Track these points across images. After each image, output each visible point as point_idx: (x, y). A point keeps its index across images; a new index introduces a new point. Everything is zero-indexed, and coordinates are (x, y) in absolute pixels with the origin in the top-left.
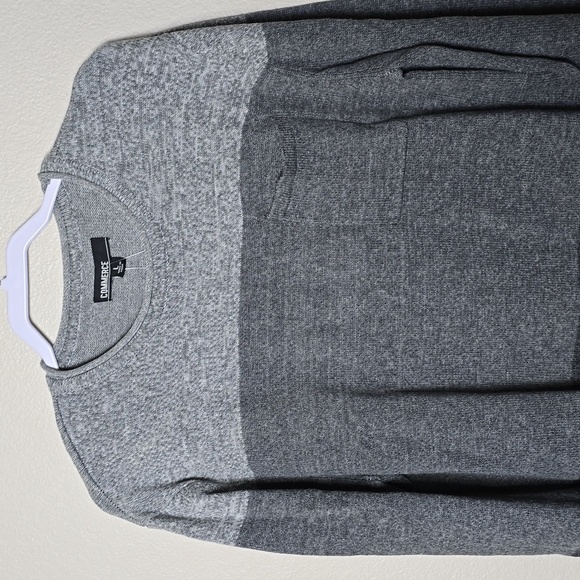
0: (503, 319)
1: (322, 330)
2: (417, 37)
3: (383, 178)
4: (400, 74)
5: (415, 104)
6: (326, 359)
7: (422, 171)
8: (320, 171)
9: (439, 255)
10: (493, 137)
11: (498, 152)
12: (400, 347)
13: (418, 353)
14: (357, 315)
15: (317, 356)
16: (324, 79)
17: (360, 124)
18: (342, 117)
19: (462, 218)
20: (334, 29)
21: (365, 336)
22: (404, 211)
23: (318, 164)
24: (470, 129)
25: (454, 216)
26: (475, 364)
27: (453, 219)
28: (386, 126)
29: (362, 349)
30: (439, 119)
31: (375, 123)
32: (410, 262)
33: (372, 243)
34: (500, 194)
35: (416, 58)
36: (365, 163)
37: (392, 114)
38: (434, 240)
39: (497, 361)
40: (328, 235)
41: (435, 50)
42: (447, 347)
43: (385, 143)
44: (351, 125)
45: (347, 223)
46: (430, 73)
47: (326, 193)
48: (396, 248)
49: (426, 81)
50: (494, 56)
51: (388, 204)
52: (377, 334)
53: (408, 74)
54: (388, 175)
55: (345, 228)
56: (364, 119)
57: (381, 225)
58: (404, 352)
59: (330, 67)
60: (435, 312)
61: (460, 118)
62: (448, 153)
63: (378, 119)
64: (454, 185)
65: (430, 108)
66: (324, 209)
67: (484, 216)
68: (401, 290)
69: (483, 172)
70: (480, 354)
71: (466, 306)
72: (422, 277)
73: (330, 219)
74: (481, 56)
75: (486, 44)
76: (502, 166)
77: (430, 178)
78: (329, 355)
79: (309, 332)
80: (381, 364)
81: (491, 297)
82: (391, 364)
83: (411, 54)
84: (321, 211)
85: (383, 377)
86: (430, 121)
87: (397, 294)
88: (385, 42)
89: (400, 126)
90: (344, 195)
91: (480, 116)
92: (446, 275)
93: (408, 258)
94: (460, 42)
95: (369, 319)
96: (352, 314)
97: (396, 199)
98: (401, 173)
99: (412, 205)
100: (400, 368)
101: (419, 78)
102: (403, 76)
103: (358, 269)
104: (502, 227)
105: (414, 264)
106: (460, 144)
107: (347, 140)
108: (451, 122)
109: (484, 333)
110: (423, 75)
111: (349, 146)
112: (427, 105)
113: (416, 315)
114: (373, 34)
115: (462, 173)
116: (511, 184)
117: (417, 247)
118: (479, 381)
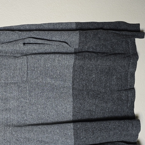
0: (54, 105)
1: (6, 110)
3: (22, 70)
4: (23, 45)
6: (8, 117)
7: (32, 68)
8: (5, 68)
9: (37, 89)
10: (49, 60)
11: (51, 64)
12: (28, 113)
13: (33, 115)
14: (16, 105)
15: (5, 117)
16: (4, 45)
17: (15, 57)
18: (11, 55)
19: (43, 80)
20: (6, 33)
21: (18, 111)
22: (28, 78)
23: (4, 67)
24: (43, 58)
25: (41, 80)
26: (48, 117)
27: (40, 80)
28: (22, 57)
29: (17, 114)
30: (35, 55)
32: (29, 91)
33: (19, 87)
34: (52, 74)
35: (27, 41)
36: (17, 66)
37: (24, 54)
38: (36, 85)
39: (53, 116)
40: (8, 85)
41: (31, 39)
42: (40, 113)
43: (21, 61)
44: (13, 57)
45: (12, 81)
46: (31, 44)
47: (7, 74)
48: (26, 88)
50: (46, 41)
51: (23, 76)
52: (21, 110)
53: (25, 45)
54: (23, 69)
55: (12, 83)
56: (17, 55)
57: (22, 82)
58: (29, 114)
60: (36, 104)
61: (41, 55)
62: (38, 64)
63: (20, 55)
64: (41, 72)
66: (6, 78)
67: (48, 79)
68: (27, 98)
69: (48, 69)
70: (49, 114)
71: (44, 102)
72: (33, 95)
73: (8, 81)
74: (43, 41)
75: (45, 38)
76: (52, 67)
77: (34, 70)
78: (8, 116)
79: (3, 110)
80: (23, 118)
81: (50, 100)
82: (26, 118)
83: (25, 40)
84: (5, 79)
85: (24, 121)
86: (33, 56)
87: (26, 100)
88: (19, 37)
89: (25, 57)
90: (11, 74)
91: (45, 55)
92: (39, 94)
93: (29, 90)
94: (39, 37)
95: (19, 106)
96: (14, 105)
97: (25, 75)
98: (26, 69)
99: (30, 77)
100: (28, 119)
101: (28, 46)
103: (15, 93)
104: (53, 82)
105: (30, 92)
106: (41, 62)
107: (11, 61)
108: (38, 56)
109: (49, 109)
110: (29, 45)
111: (12, 62)
112: (34, 52)
113: (31, 105)
114: (16, 35)
115: (42, 69)
116: (55, 71)
117: (31, 87)
118: (49, 121)
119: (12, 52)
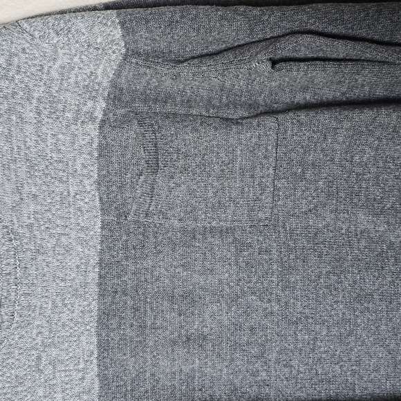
0: (383, 327)
1: (188, 339)
2: (287, 25)
3: (252, 176)
4: (269, 64)
5: (286, 98)
6: (193, 370)
7: (294, 169)
8: (185, 169)
9: (313, 259)
10: (371, 133)
11: (377, 149)
12: (273, 356)
13: (293, 363)
14: (226, 323)
15: (183, 367)
16: (186, 70)
17: (227, 119)
18: (208, 111)
19: (337, 219)
20: (196, 16)
21: (236, 346)
22: (276, 211)
23: (182, 162)
24: (347, 124)
25: (329, 217)
26: (354, 373)
27: (328, 220)
28: (255, 122)
29: (232, 360)
30: (312, 113)
31: (243, 118)
32: (282, 265)
33: (241, 246)
34: (378, 193)
35: (286, 48)
36: (232, 161)
37: (261, 109)
38: (309, 242)
39: (377, 370)
40: (194, 237)
41: (308, 39)
42: (324, 356)
43: (254, 140)
44: (218, 120)
45: (214, 224)
46: (302, 64)
47: (191, 192)
48: (268, 251)
49: (298, 73)
50: (373, 46)
51: (258, 204)
52: (248, 343)
53: (277, 66)
54: (258, 172)
55: (212, 230)
56: (230, 113)
57: (251, 227)
58: (278, 361)
59: (193, 58)
60: (310, 320)
61: (336, 113)
62: (323, 150)
63: (246, 114)
64: (330, 184)
65: (302, 102)
66: (189, 209)
67: (361, 216)
68: (274, 296)
69: (360, 170)
70: (358, 363)
71: (344, 314)
72: (296, 282)
73: (196, 220)
74: (359, 46)
75: (363, 33)
76: (381, 164)
77: (302, 177)
78: (196, 366)
79: (174, 343)
80: (253, 375)
81: (370, 305)
82: (264, 374)
83: (281, 44)
84: (186, 212)
85: (255, 388)
86: (303, 116)
87: (269, 301)
88: (252, 30)
89: (270, 122)
90: (210, 194)
91: (357, 111)
92: (322, 281)
93: (281, 263)
94: (335, 31)
95: (238, 327)
96: (220, 322)
97: (267, 199)
98: (271, 171)
99: (285, 205)
100: (273, 379)
101: (290, 70)
102: (273, 67)
103: (225, 274)
104: (381, 229)
105: (287, 269)
106: (336, 141)
107: (213, 137)
108: (325, 117)
109: (363, 342)
110: (294, 66)
111: (215, 143)
112: (300, 98)
113: (290, 323)
114: (240, 22)
115: (337, 171)
116: (390, 183)
117: (290, 250)
118: (358, 392)
119: (209, 101)
